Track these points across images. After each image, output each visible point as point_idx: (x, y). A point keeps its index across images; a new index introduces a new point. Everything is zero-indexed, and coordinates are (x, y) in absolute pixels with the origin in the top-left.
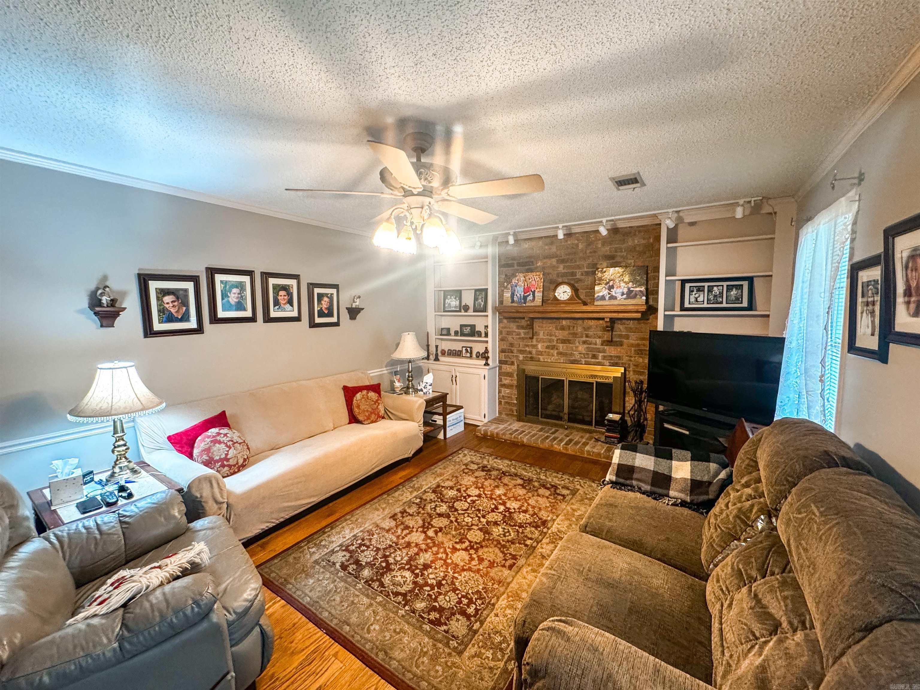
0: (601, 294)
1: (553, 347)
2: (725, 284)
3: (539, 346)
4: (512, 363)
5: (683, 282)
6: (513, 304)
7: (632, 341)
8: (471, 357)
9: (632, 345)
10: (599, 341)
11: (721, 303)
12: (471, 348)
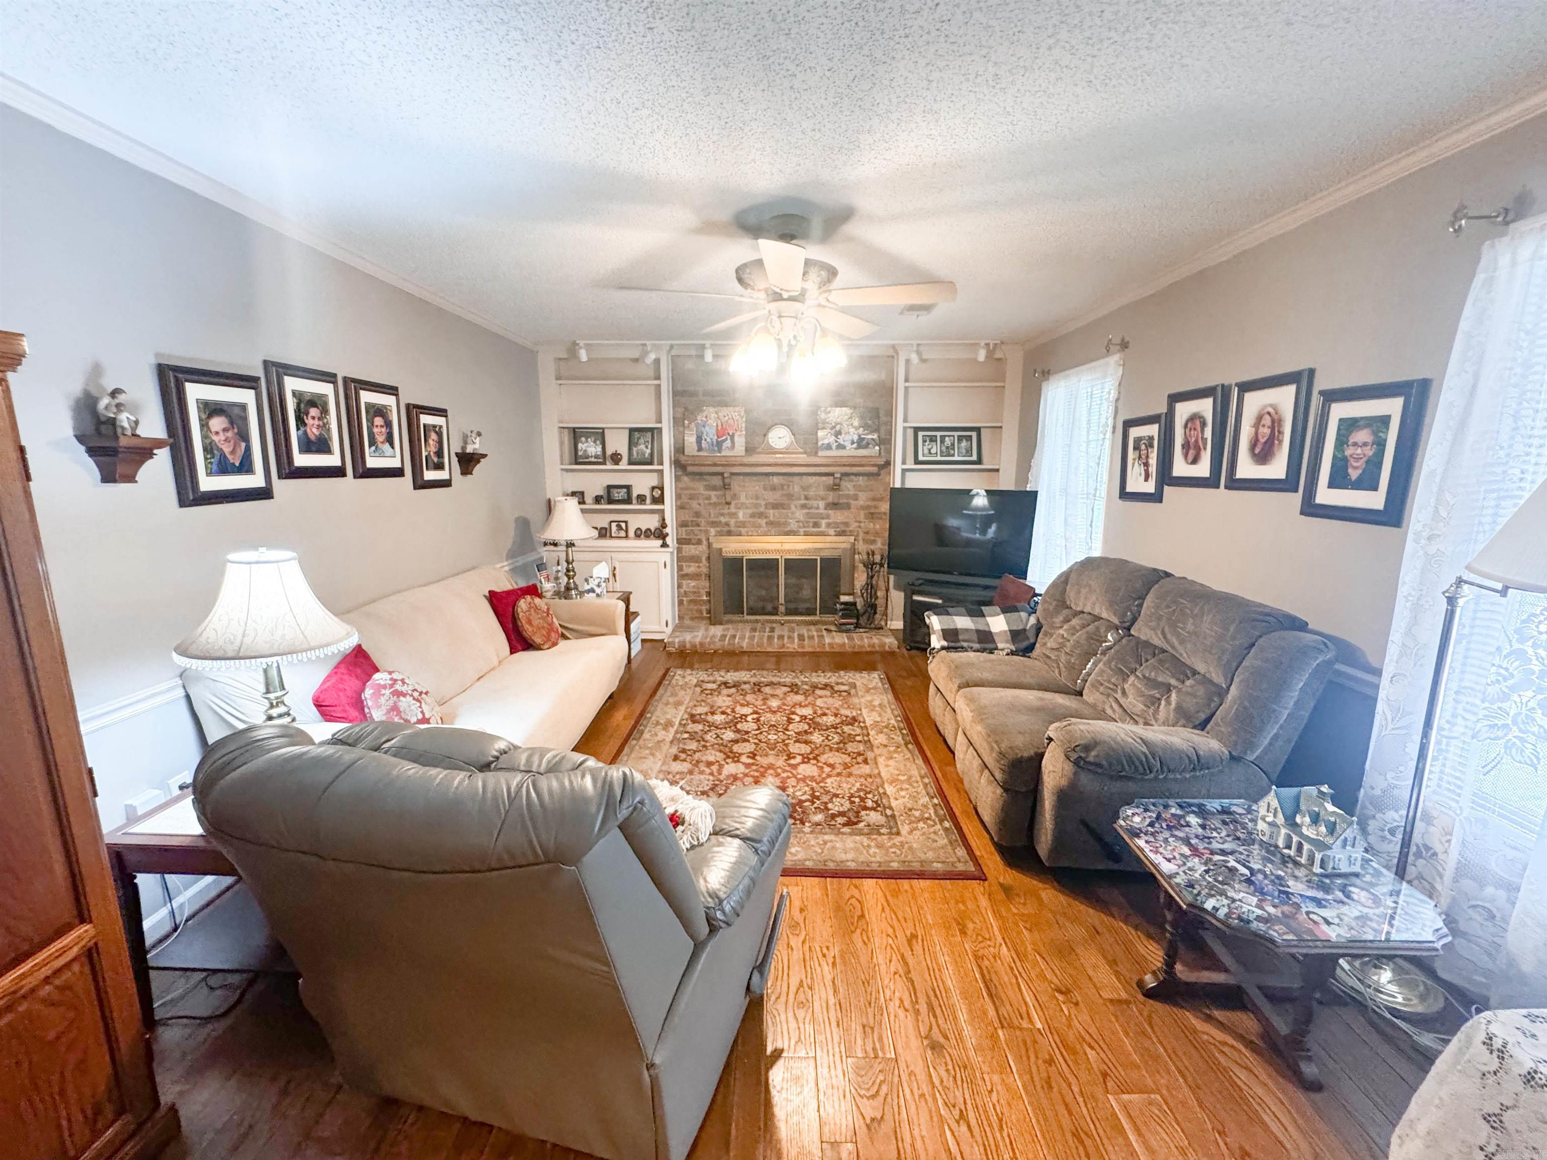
0: (826, 442)
1: (761, 515)
2: (956, 434)
3: (741, 514)
4: (699, 542)
5: (917, 430)
6: (701, 454)
7: (861, 503)
8: (627, 537)
9: (863, 508)
10: (822, 504)
11: (953, 455)
12: (626, 522)
